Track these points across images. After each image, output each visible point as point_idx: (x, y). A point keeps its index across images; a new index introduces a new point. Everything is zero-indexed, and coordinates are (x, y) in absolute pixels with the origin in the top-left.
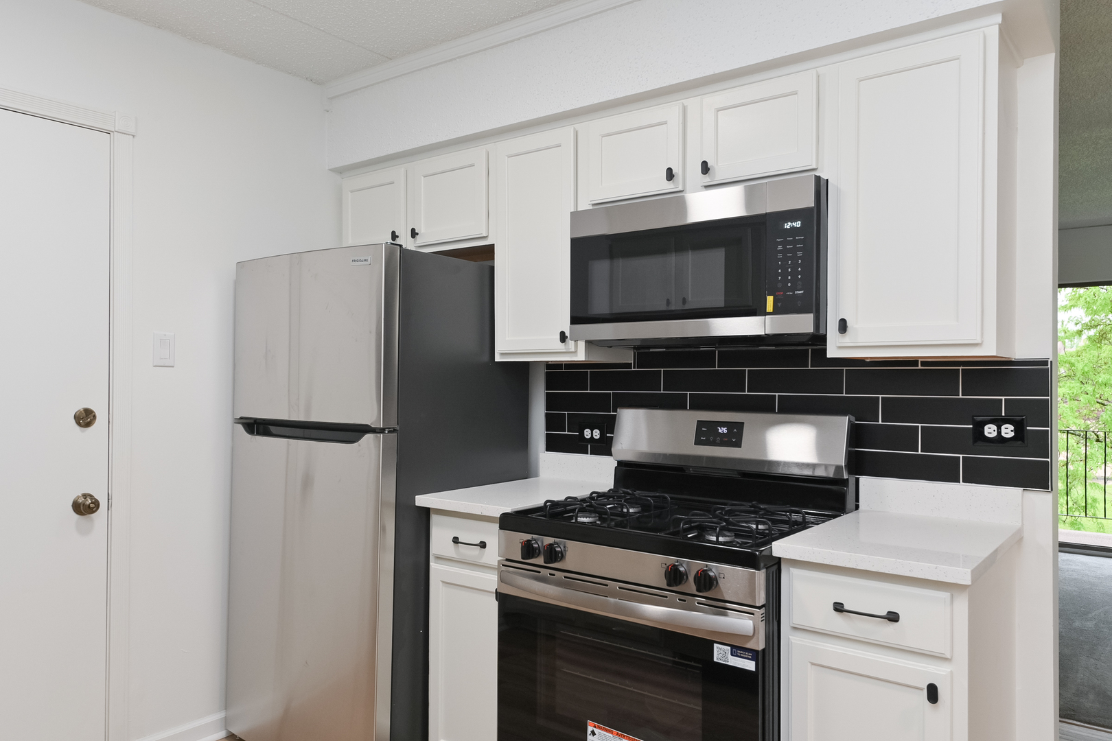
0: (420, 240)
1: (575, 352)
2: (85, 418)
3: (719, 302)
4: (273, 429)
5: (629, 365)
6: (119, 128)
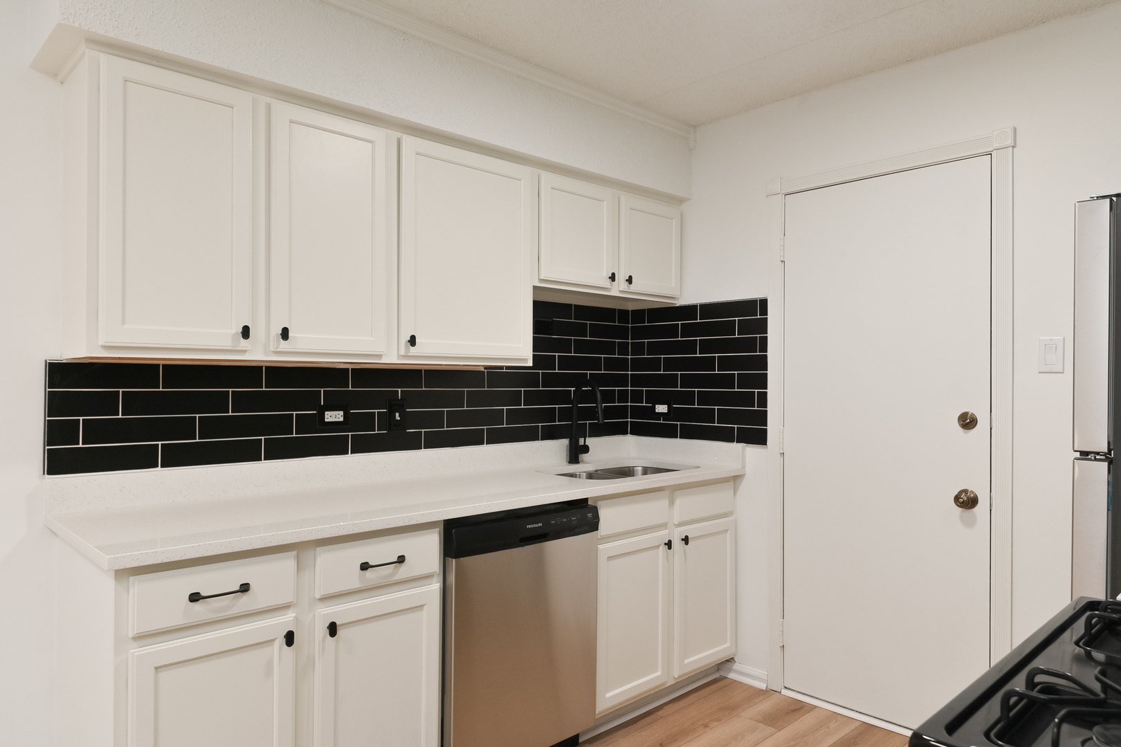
2: (968, 422)
6: (996, 145)
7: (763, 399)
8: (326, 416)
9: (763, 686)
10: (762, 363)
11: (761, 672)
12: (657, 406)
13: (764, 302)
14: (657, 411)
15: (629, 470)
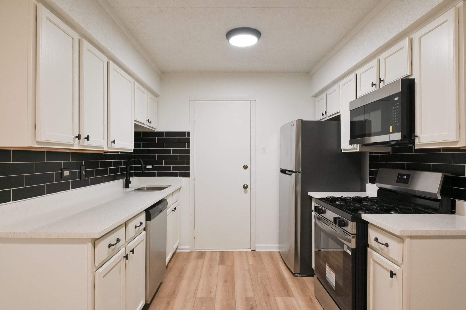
0: (328, 114)
1: (357, 149)
2: (245, 167)
3: (379, 130)
4: (287, 172)
5: (389, 153)
6: (252, 99)
7: (188, 163)
8: (65, 173)
9: (189, 251)
10: (188, 151)
11: (188, 247)
12: (147, 166)
13: (189, 133)
14: (147, 168)
15: (142, 189)
